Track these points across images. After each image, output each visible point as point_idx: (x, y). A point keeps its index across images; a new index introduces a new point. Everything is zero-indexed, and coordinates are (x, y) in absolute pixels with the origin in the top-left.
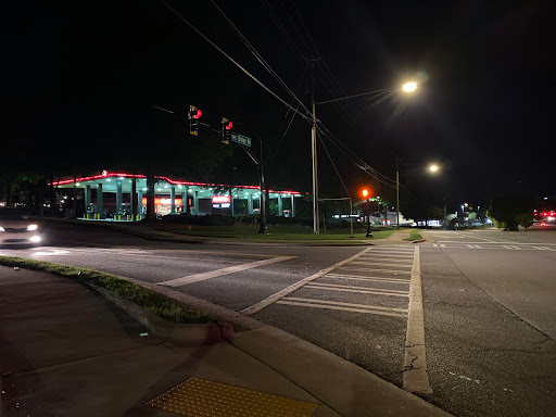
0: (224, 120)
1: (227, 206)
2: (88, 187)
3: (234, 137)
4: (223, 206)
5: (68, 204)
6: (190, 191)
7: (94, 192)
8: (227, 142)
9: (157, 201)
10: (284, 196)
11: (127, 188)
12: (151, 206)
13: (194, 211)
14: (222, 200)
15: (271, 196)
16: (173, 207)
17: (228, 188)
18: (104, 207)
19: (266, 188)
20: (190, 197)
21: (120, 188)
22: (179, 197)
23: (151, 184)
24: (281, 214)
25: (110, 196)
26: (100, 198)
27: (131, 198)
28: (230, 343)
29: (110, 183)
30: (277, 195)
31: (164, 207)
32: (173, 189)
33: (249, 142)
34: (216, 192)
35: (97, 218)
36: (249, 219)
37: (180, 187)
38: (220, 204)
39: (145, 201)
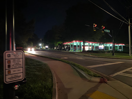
0: (103, 26)
1: (103, 48)
2: (71, 44)
3: (105, 30)
4: (102, 48)
5: (67, 48)
6: (93, 45)
7: (72, 45)
8: (103, 32)
9: (85, 47)
10: (119, 45)
11: (79, 44)
12: (84, 48)
13: (94, 49)
14: (102, 47)
15: (115, 45)
16: (89, 48)
17: (103, 44)
18: (74, 48)
19: (114, 43)
20: (93, 46)
21: (77, 44)
22: (90, 46)
23: (84, 43)
24: (118, 50)
25: (75, 46)
26: (73, 46)
27: (79, 46)
28: (106, 83)
29: (75, 43)
30: (117, 45)
31: (87, 49)
32: (89, 44)
33: (109, 31)
34: (100, 45)
35: (72, 51)
36: (109, 52)
37: (91, 44)
38: (101, 48)
39: (82, 47)
